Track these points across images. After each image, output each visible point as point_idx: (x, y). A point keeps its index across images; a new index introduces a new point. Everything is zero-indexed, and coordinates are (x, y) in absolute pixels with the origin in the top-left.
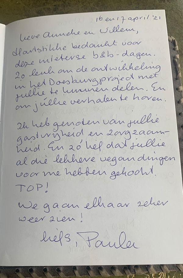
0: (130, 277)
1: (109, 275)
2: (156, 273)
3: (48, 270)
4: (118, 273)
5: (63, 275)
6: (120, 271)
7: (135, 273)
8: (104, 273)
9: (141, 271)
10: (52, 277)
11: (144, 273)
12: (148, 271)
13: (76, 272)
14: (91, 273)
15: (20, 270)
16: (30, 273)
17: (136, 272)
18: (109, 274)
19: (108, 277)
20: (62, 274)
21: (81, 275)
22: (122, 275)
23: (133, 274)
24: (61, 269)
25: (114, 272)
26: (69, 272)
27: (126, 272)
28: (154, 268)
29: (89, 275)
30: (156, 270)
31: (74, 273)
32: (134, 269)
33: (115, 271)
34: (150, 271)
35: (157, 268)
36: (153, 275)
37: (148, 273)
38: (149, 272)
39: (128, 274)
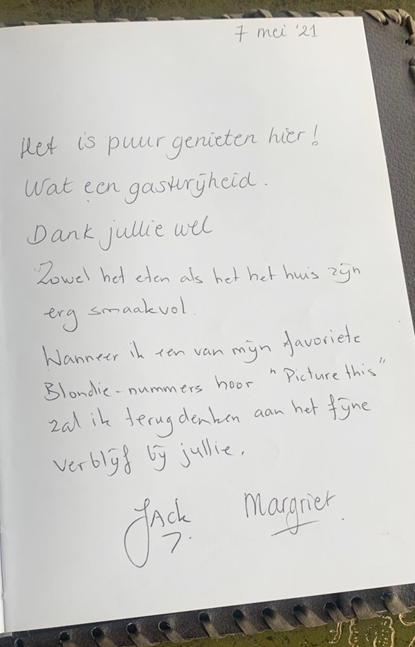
0: (343, 626)
1: (290, 627)
2: (406, 611)
3: (139, 629)
4: (311, 619)
5: (177, 637)
6: (318, 616)
7: (356, 616)
8: (278, 622)
9: (369, 610)
10: (151, 645)
11: (379, 614)
12: (387, 609)
13: (210, 628)
14: (247, 627)
15: (71, 635)
16: (95, 641)
17: (358, 613)
18: (291, 624)
19: (290, 631)
20: (174, 636)
21: (221, 634)
22: (323, 623)
23: (349, 619)
24: (172, 623)
25: (302, 618)
26: (191, 630)
27: (333, 616)
28: (401, 599)
29: (242, 631)
30: (408, 605)
31: (204, 629)
32: (352, 607)
33: (306, 615)
34: (392, 609)
35: (409, 599)
36: (400, 615)
37: (389, 613)
38: (389, 611)
39: (339, 619)
